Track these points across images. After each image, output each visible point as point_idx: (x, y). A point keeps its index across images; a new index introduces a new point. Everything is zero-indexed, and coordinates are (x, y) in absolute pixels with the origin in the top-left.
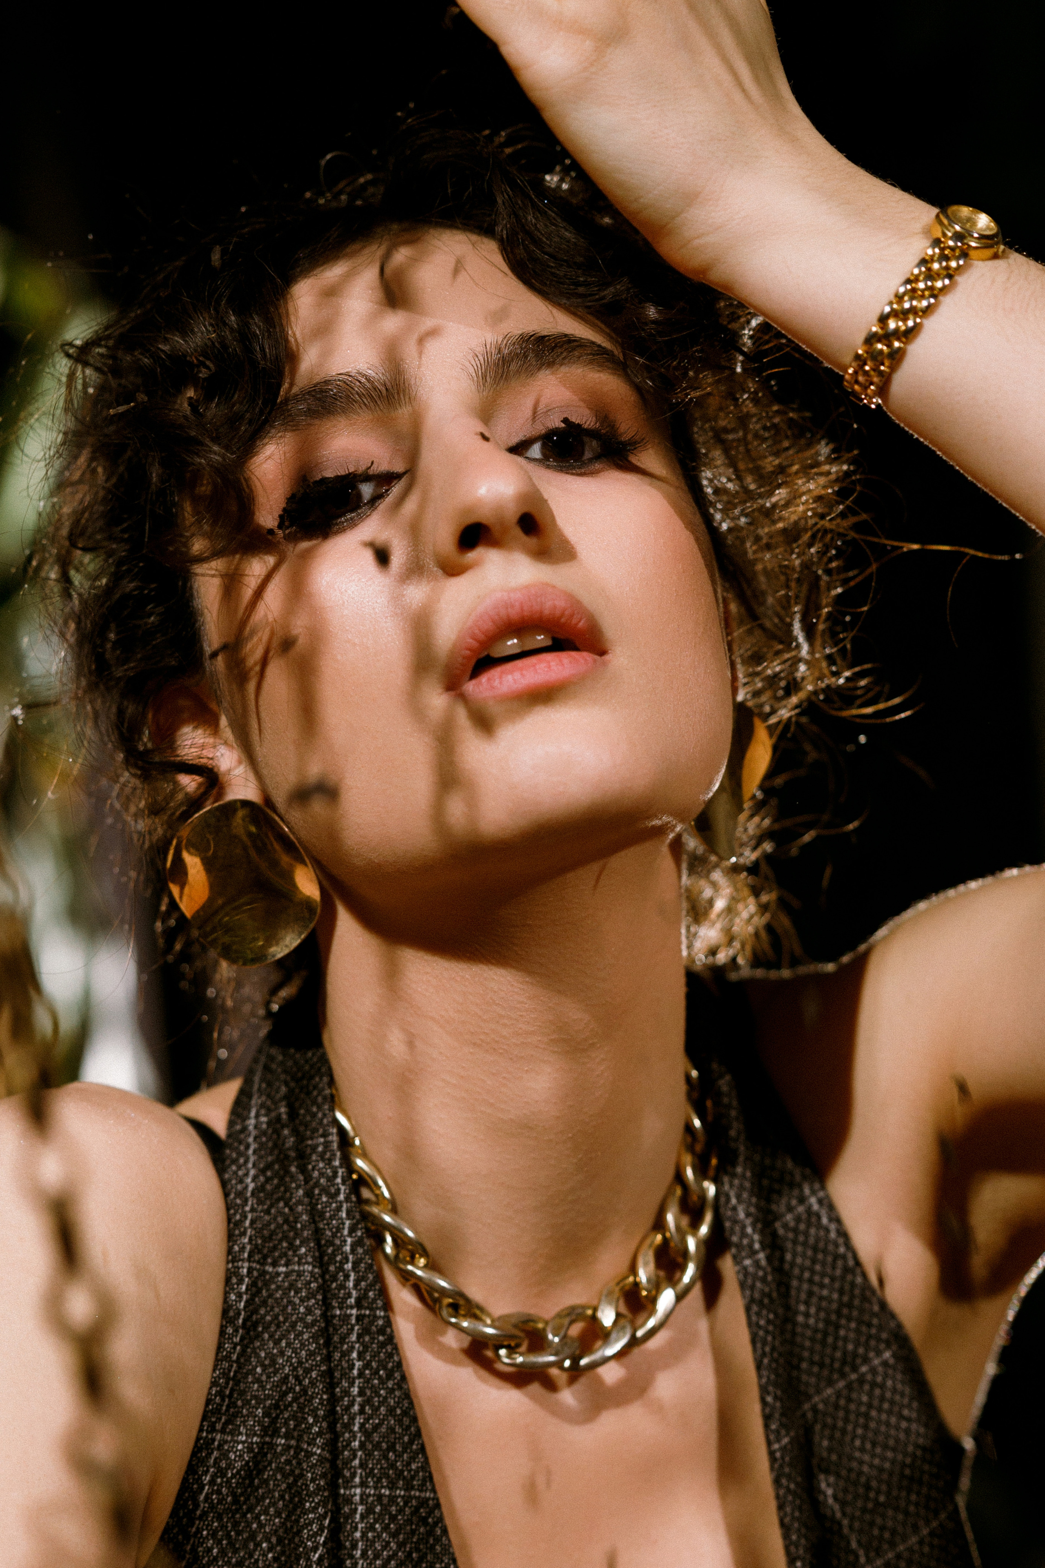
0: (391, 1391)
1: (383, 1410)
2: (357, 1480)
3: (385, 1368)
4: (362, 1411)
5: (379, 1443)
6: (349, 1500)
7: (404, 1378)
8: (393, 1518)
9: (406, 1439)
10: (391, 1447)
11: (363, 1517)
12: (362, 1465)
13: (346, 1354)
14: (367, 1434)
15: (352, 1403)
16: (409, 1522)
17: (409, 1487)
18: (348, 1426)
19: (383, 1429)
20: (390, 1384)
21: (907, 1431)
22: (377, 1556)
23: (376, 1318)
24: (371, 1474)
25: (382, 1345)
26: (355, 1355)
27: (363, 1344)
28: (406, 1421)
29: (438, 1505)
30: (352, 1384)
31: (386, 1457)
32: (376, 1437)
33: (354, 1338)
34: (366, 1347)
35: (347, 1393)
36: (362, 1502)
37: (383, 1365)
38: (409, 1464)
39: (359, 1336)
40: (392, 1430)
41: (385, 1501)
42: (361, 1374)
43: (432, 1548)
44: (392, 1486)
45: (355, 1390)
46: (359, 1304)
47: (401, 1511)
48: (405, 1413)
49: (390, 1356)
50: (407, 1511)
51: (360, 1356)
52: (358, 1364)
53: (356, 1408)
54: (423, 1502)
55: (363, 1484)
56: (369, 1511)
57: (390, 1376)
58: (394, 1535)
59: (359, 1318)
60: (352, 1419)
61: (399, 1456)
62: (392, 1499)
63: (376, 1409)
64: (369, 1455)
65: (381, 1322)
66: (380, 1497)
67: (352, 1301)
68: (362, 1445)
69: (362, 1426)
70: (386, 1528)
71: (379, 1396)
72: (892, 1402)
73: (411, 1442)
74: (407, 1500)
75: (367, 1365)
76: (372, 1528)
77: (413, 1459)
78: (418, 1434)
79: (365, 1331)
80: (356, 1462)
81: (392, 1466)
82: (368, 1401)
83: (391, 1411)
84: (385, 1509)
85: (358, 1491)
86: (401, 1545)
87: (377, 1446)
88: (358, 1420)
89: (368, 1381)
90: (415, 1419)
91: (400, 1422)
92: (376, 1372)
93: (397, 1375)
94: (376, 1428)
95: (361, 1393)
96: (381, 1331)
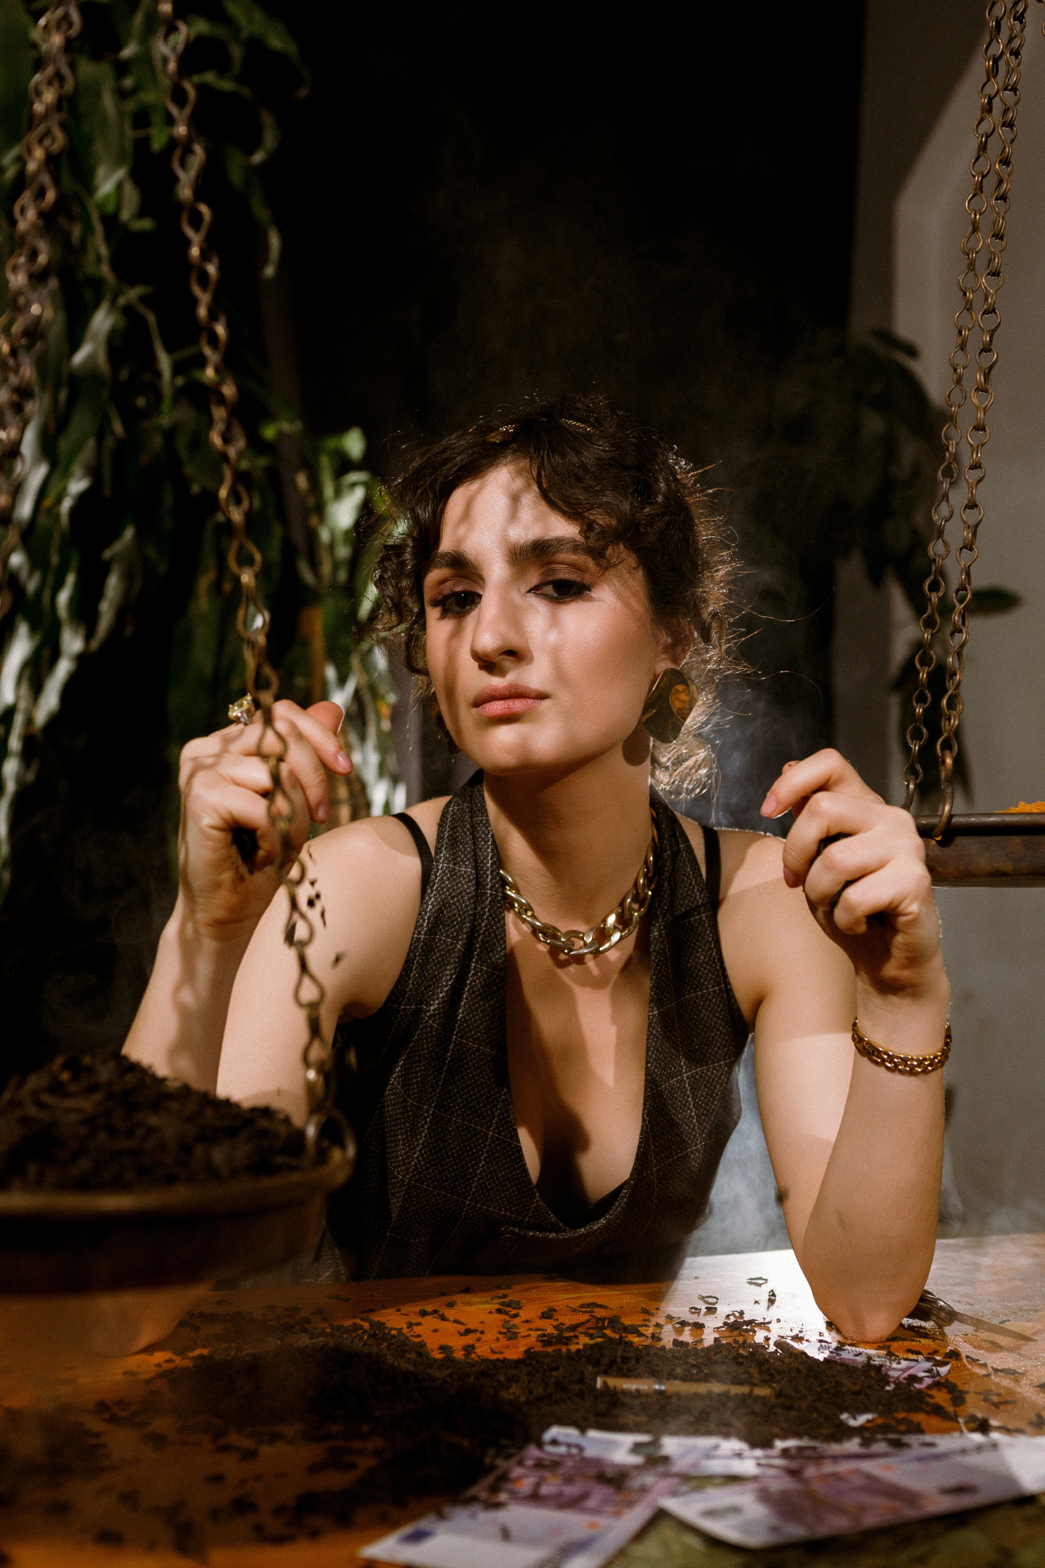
1: (493, 935)
2: (474, 960)
3: (498, 918)
4: (484, 933)
5: (487, 948)
7: (504, 924)
9: (499, 949)
10: (491, 951)
11: (473, 975)
12: (478, 955)
13: (483, 909)
14: (483, 943)
15: (480, 929)
17: (494, 969)
18: (476, 938)
19: (491, 943)
20: (498, 925)
21: (716, 1023)
22: (474, 992)
23: (498, 896)
24: (480, 959)
25: (498, 908)
26: (487, 910)
27: (491, 906)
28: (501, 942)
29: (505, 980)
30: (482, 922)
31: (489, 955)
32: (487, 945)
33: (488, 902)
34: (492, 907)
35: (480, 925)
36: (474, 969)
38: (496, 959)
39: (490, 902)
40: (494, 944)
41: (483, 972)
43: (497, 996)
44: (488, 966)
45: (483, 924)
46: (491, 889)
47: (488, 977)
48: (501, 939)
50: (491, 978)
51: (489, 911)
52: (487, 914)
53: (482, 931)
54: (498, 977)
55: (476, 962)
56: (476, 974)
57: (499, 921)
58: (482, 986)
59: (491, 895)
60: (479, 935)
61: (494, 955)
63: (490, 934)
64: (482, 952)
65: (499, 898)
66: (481, 970)
67: (489, 887)
68: (480, 947)
69: (482, 939)
70: (480, 983)
71: (492, 928)
72: (713, 1008)
74: (492, 974)
75: (491, 915)
76: (475, 981)
77: (499, 958)
78: (505, 949)
79: (493, 901)
80: (476, 953)
81: (490, 958)
82: (487, 930)
83: (496, 936)
84: (482, 975)
85: (474, 964)
86: (484, 991)
88: (481, 937)
89: (489, 922)
90: (504, 942)
91: (498, 942)
92: (494, 919)
94: (488, 941)
96: (499, 902)
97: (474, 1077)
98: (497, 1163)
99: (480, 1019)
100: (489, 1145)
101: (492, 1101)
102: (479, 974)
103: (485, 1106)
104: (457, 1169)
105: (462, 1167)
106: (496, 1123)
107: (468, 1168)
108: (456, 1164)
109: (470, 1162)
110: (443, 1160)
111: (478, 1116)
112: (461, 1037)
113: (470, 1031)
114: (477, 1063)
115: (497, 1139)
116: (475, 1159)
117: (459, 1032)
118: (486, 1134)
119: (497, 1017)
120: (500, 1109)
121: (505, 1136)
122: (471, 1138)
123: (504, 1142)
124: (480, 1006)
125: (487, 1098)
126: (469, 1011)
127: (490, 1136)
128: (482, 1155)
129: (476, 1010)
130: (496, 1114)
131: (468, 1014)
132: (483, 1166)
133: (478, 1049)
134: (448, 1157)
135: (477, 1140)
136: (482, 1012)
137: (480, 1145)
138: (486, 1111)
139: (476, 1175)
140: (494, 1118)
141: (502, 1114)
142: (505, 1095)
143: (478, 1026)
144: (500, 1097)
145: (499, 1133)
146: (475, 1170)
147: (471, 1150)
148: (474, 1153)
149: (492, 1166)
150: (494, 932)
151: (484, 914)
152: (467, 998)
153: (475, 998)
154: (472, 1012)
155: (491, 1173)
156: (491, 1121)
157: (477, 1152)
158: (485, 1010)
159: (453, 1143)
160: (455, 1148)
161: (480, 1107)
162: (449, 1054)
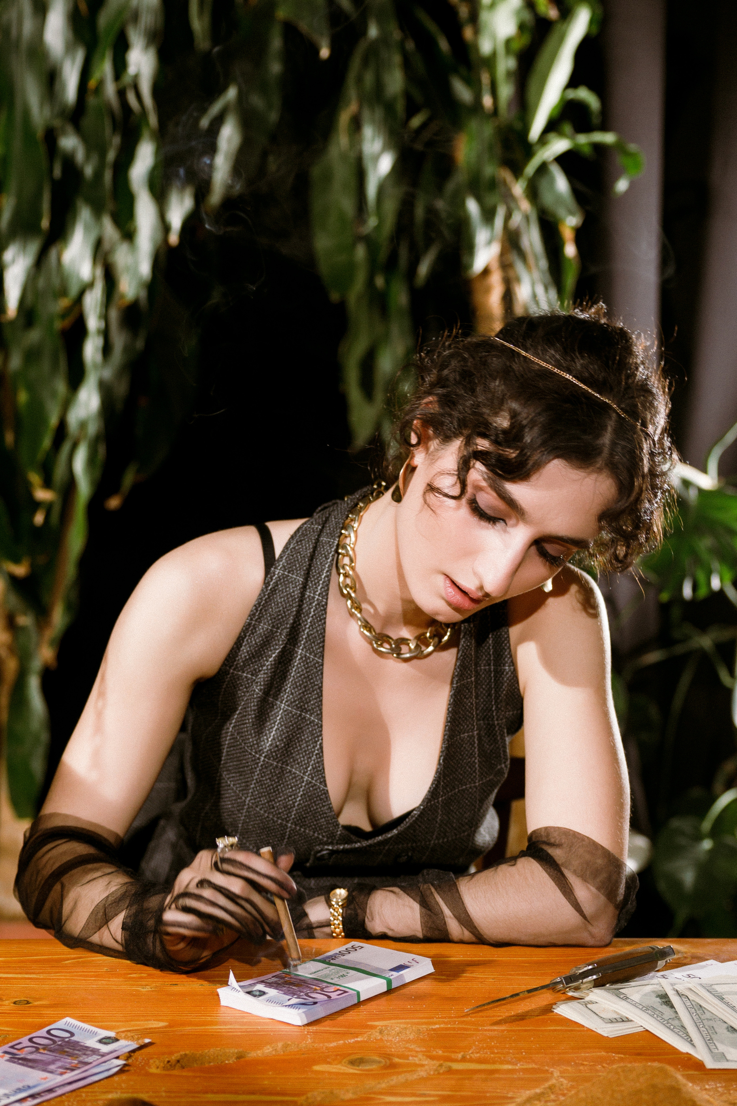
0: (319, 625)
1: (315, 630)
2: (301, 648)
3: (320, 618)
4: (309, 628)
6: (297, 652)
7: (325, 623)
8: (307, 663)
10: (314, 642)
11: (299, 659)
12: (304, 644)
13: (310, 609)
14: (308, 636)
15: (307, 624)
16: (312, 666)
17: (315, 656)
18: (304, 631)
19: (313, 636)
20: (320, 623)
23: (323, 601)
24: (305, 647)
25: (322, 610)
26: (312, 610)
29: (322, 665)
30: (309, 618)
32: (310, 637)
33: (314, 604)
34: (316, 609)
36: (301, 655)
37: (319, 616)
38: (317, 649)
39: (316, 605)
40: (316, 637)
42: (312, 617)
43: (316, 677)
44: (310, 654)
45: (309, 621)
46: (319, 595)
47: (310, 662)
48: (321, 634)
49: (323, 615)
50: (312, 663)
51: (314, 611)
52: (312, 613)
53: (307, 626)
54: (318, 663)
55: (302, 650)
56: (301, 658)
57: (321, 620)
58: (306, 669)
59: (318, 600)
60: (306, 629)
61: (315, 646)
62: (309, 658)
63: (313, 629)
64: (307, 642)
65: (323, 603)
66: (306, 656)
67: (317, 593)
68: (306, 638)
69: (308, 633)
70: (304, 665)
71: (315, 625)
73: (320, 643)
74: (313, 660)
75: (315, 615)
76: (300, 664)
77: (319, 648)
78: (324, 641)
79: (318, 604)
80: (303, 642)
81: (312, 648)
82: (312, 626)
83: (317, 631)
84: (306, 660)
85: (300, 651)
86: (307, 672)
87: (310, 640)
88: (307, 630)
89: (313, 619)
90: (324, 637)
91: (319, 636)
92: (317, 618)
93: (323, 621)
94: (311, 634)
95: (311, 622)
96: (323, 606)
97: (297, 735)
98: (310, 800)
99: (303, 693)
100: (305, 786)
101: (309, 754)
102: (304, 659)
103: (303, 757)
104: (280, 801)
105: (285, 799)
106: (310, 770)
107: (289, 801)
108: (280, 797)
109: (291, 796)
110: (271, 793)
111: (298, 763)
112: (288, 706)
113: (295, 701)
114: (300, 725)
115: (310, 782)
116: (294, 795)
117: (287, 701)
118: (302, 778)
119: (315, 692)
120: (314, 760)
121: (316, 781)
122: (292, 779)
123: (315, 785)
124: (303, 683)
125: (305, 751)
126: (295, 686)
127: (305, 780)
128: (299, 792)
129: (300, 685)
130: (311, 764)
131: (294, 688)
132: (300, 800)
133: (300, 715)
134: (275, 792)
135: (296, 781)
136: (305, 687)
137: (298, 785)
138: (304, 761)
139: (294, 806)
140: (309, 767)
141: (315, 764)
142: (318, 750)
143: (301, 698)
144: (314, 751)
145: (312, 778)
146: (294, 803)
147: (292, 788)
148: (293, 791)
149: (306, 801)
150: (316, 628)
151: (310, 613)
152: (293, 676)
153: (300, 676)
154: (297, 687)
155: (305, 806)
156: (306, 768)
157: (296, 790)
158: (307, 685)
159: (279, 782)
160: (280, 785)
161: (300, 758)
162: (278, 718)
